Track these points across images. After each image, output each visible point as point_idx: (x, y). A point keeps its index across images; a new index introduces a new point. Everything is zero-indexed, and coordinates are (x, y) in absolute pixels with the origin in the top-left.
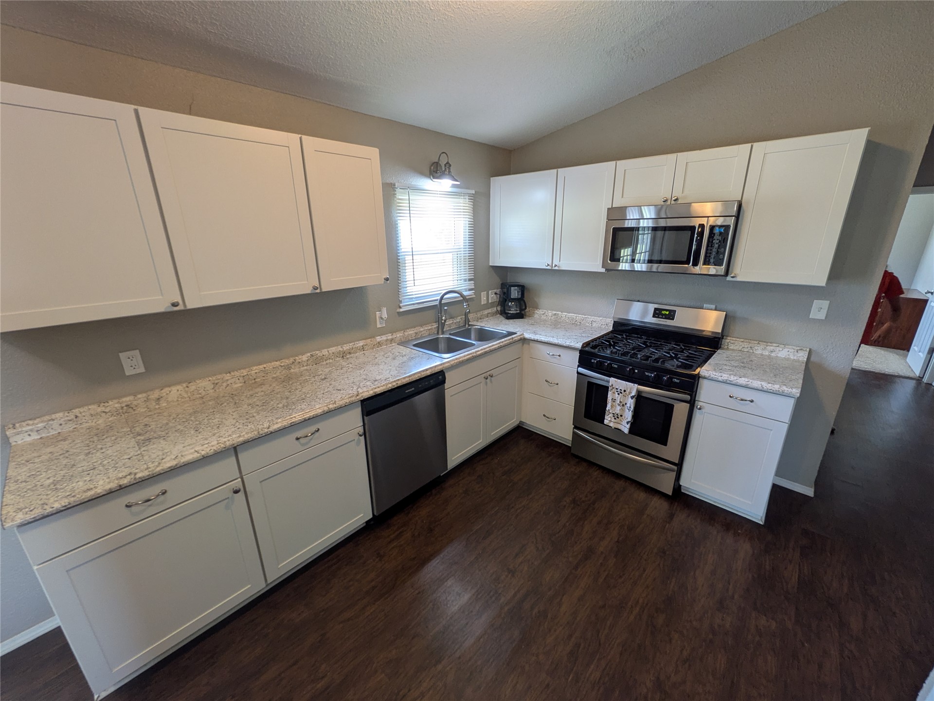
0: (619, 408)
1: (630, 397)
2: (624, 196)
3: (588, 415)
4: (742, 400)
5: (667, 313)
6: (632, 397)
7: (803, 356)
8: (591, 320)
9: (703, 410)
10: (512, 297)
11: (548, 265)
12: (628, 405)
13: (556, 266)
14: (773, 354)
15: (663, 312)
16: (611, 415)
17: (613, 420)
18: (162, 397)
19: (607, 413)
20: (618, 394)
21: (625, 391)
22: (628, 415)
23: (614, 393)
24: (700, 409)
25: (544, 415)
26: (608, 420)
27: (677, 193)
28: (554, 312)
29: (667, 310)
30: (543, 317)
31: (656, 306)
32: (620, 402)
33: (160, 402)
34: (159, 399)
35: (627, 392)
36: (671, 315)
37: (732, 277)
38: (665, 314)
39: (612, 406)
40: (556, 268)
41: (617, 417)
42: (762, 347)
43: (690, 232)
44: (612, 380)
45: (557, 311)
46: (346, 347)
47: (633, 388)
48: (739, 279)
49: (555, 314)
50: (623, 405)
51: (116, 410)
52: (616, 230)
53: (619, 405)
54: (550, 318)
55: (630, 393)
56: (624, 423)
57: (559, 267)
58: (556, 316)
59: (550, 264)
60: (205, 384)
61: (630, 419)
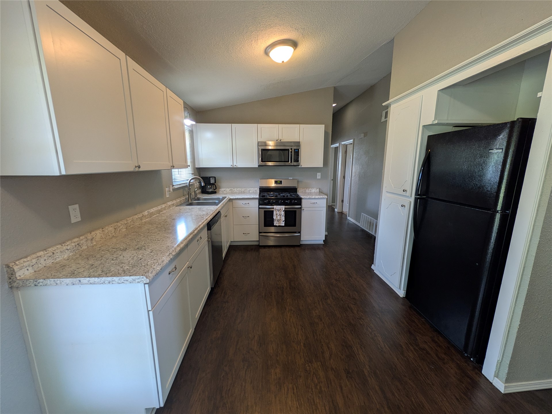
0: (279, 217)
1: (282, 211)
2: (262, 137)
3: (266, 225)
4: (314, 203)
5: (279, 182)
6: (283, 211)
7: (318, 190)
8: (249, 189)
9: (304, 210)
10: (211, 183)
11: (231, 166)
12: (282, 215)
13: (235, 166)
14: (311, 191)
15: (278, 182)
16: (276, 221)
17: (277, 222)
18: (93, 238)
19: (275, 220)
20: (278, 211)
21: (280, 209)
22: (283, 218)
23: (276, 211)
24: (303, 210)
25: (244, 234)
26: (276, 223)
27: (280, 138)
28: (230, 189)
29: (279, 181)
30: (224, 192)
31: (275, 180)
32: (279, 214)
33: (93, 242)
34: (92, 239)
35: (281, 210)
36: (281, 182)
37: (301, 166)
38: (279, 183)
39: (276, 217)
40: (235, 167)
41: (278, 221)
42: (308, 190)
43: (288, 151)
44: (275, 207)
45: (231, 188)
46: (159, 208)
47: (283, 207)
48: (302, 167)
49: (231, 190)
50: (280, 215)
51: (73, 248)
52: (263, 150)
53: (279, 216)
54: (228, 192)
55: (282, 209)
56: (282, 222)
57: (236, 166)
58: (231, 191)
59: (232, 165)
60: (110, 229)
61: (284, 220)
